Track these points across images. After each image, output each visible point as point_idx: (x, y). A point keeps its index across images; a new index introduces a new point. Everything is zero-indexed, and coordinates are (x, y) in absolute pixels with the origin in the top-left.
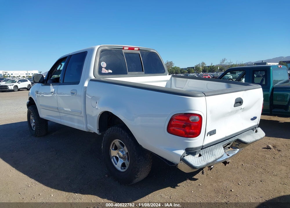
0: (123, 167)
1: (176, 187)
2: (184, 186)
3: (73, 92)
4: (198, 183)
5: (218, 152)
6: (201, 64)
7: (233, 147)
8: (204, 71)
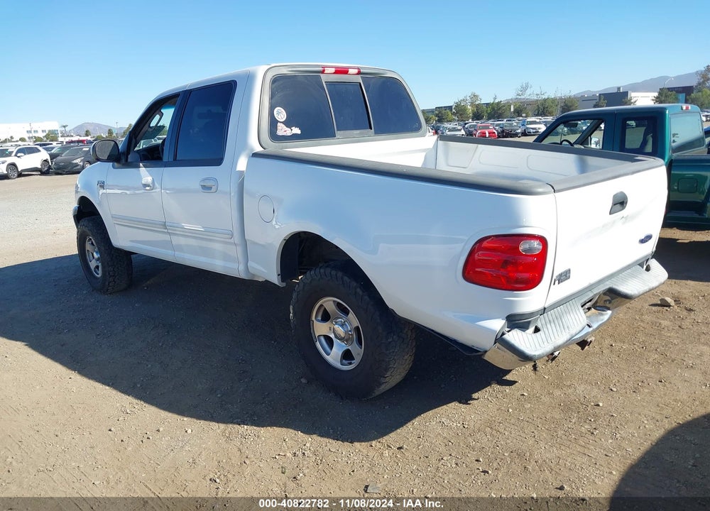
0: (346, 360)
1: (471, 402)
2: (488, 399)
3: (208, 184)
4: (518, 390)
5: (574, 321)
6: (468, 98)
7: (599, 306)
8: (477, 116)
